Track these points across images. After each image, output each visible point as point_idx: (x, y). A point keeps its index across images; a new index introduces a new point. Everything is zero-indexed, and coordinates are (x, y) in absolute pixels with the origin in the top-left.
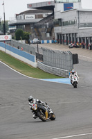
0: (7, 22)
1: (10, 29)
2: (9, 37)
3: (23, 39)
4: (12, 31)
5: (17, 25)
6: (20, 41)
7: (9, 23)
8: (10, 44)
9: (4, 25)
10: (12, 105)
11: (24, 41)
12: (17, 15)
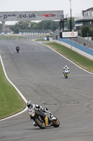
0: (74, 18)
1: (76, 25)
2: (76, 34)
3: (89, 36)
4: (78, 28)
5: (83, 21)
6: (86, 38)
7: (75, 20)
8: (76, 41)
9: (71, 21)
10: (78, 103)
11: (90, 38)
12: (83, 11)
